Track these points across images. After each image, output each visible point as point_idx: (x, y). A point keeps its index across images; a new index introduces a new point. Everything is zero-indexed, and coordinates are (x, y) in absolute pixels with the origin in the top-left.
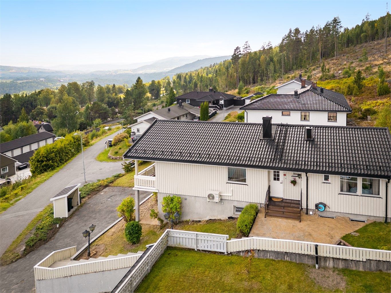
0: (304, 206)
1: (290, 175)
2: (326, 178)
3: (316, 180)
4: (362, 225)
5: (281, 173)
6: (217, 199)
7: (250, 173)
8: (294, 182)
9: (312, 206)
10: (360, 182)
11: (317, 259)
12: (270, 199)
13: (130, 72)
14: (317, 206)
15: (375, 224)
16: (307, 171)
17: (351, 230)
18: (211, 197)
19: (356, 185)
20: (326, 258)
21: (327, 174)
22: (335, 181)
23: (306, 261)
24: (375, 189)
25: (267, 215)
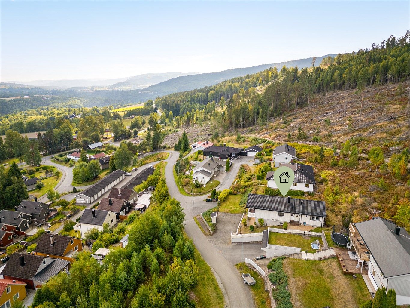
0: (300, 223)
1: (296, 215)
2: (307, 216)
3: (304, 217)
4: (315, 228)
5: (294, 214)
6: (275, 220)
7: (285, 214)
8: (297, 217)
9: (302, 223)
10: (315, 217)
11: (304, 234)
12: (290, 221)
13: (107, 89)
14: (304, 223)
15: (318, 228)
16: (302, 214)
17: (312, 229)
18: (273, 220)
19: (314, 218)
20: (306, 234)
21: (307, 215)
22: (309, 217)
23: (302, 235)
24: (319, 219)
25: (290, 225)
